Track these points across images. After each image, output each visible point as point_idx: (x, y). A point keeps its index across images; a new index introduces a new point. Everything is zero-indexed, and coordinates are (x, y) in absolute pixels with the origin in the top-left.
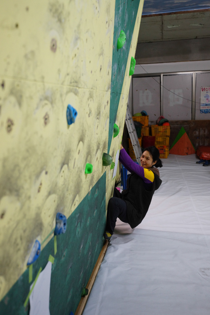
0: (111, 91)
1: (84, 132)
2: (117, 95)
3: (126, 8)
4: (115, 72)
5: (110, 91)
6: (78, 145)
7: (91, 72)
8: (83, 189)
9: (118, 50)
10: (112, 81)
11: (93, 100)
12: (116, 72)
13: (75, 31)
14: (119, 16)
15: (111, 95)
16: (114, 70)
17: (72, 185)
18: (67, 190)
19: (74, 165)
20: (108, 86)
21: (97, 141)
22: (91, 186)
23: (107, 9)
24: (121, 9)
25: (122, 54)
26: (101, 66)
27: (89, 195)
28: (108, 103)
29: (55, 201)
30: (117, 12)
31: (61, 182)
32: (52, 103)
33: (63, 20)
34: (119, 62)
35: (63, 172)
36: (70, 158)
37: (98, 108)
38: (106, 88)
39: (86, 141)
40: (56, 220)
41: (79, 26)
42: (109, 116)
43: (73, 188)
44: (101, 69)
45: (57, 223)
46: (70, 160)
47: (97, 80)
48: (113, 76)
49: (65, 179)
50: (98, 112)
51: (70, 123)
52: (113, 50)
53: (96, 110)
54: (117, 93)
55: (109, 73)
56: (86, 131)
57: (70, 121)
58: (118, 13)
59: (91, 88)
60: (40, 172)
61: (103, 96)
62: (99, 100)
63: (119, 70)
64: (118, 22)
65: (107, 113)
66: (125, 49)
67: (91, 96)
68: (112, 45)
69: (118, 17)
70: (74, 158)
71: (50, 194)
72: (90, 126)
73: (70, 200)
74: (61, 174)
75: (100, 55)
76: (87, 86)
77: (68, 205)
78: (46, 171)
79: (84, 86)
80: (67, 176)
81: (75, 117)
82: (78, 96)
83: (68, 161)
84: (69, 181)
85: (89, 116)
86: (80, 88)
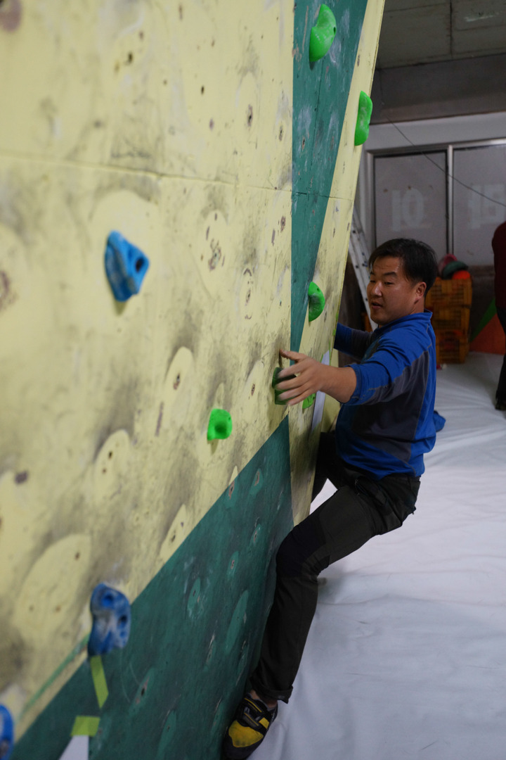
0: (294, 188)
1: (194, 316)
2: (315, 200)
4: (304, 133)
5: (289, 187)
6: (171, 360)
7: (211, 124)
8: (204, 485)
9: (312, 65)
10: (294, 159)
11: (226, 216)
12: (307, 133)
15: (293, 202)
16: (303, 124)
17: (154, 487)
19: (159, 426)
20: (283, 173)
21: (250, 339)
22: (236, 468)
25: (328, 80)
26: (251, 108)
27: (229, 495)
28: (283, 223)
29: (77, 556)
31: (99, 490)
34: (318, 102)
35: (110, 454)
36: (140, 406)
37: (245, 240)
38: (275, 179)
39: (205, 344)
40: (92, 609)
42: (290, 263)
44: (250, 117)
45: (95, 619)
46: (140, 412)
47: (236, 153)
48: (300, 143)
49: (120, 476)
50: (249, 253)
51: (121, 294)
52: (295, 61)
53: (241, 248)
54: (316, 194)
55: (281, 132)
57: (122, 289)
59: (213, 177)
63: (321, 128)
65: (281, 254)
66: (338, 66)
67: (215, 204)
68: (291, 45)
70: (157, 404)
72: (219, 297)
73: (151, 531)
74: (99, 466)
75: (244, 71)
76: (195, 171)
77: (143, 547)
78: (22, 469)
79: (183, 169)
80: (129, 464)
81: (136, 276)
82: (156, 203)
83: (132, 418)
84: (138, 477)
85: (212, 268)
86: (162, 175)
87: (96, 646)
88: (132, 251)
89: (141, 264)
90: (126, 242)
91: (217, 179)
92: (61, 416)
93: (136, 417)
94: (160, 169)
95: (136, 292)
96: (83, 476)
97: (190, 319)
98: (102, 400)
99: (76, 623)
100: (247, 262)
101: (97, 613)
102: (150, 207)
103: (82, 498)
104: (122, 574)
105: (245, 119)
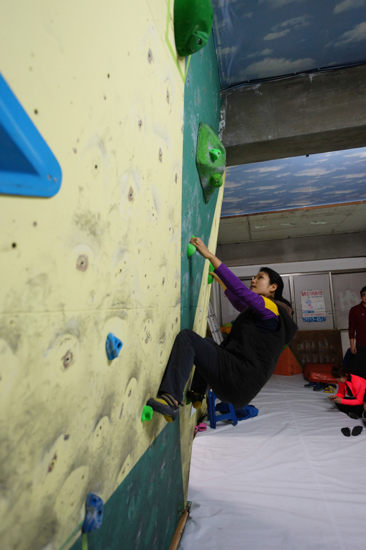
0: (181, 305)
1: (138, 364)
2: (191, 310)
3: (198, 211)
4: (185, 283)
5: (179, 305)
6: (128, 384)
7: (148, 287)
8: (138, 444)
10: (181, 294)
11: (153, 321)
12: (187, 283)
13: (119, 243)
14: (188, 221)
15: (181, 311)
16: (185, 280)
17: (117, 444)
18: (109, 454)
19: (121, 414)
20: (177, 300)
23: (170, 215)
24: (190, 213)
26: (164, 278)
27: (150, 450)
28: (177, 320)
29: (83, 477)
30: (185, 217)
31: (95, 445)
32: (78, 336)
33: (99, 232)
34: (191, 271)
35: (101, 427)
36: (114, 405)
37: (160, 329)
38: (173, 303)
39: (142, 376)
40: (86, 506)
41: (125, 237)
43: (119, 448)
44: (163, 282)
45: (87, 512)
46: (114, 408)
47: (157, 296)
48: (184, 287)
49: (103, 438)
50: (162, 334)
51: (111, 357)
52: (181, 258)
53: (159, 333)
54: (191, 306)
55: (176, 284)
56: (141, 362)
57: (112, 355)
58: (187, 218)
59: (148, 306)
60: (54, 440)
61: (169, 314)
62: (163, 320)
63: (192, 280)
64: (188, 228)
67: (149, 316)
68: (180, 252)
69: (186, 222)
70: (121, 404)
71: (73, 468)
72: (149, 355)
73: (114, 467)
74: (96, 433)
75: (161, 266)
76: (141, 305)
77: (110, 475)
78: (67, 434)
79: (137, 306)
80: (108, 432)
81: (117, 350)
82: (126, 320)
83: (110, 411)
84: (111, 439)
85: (146, 342)
86: (129, 309)
87: (86, 528)
88: (116, 340)
89: (120, 345)
90: (115, 337)
91: (150, 307)
92: (84, 410)
93: (112, 410)
94: (128, 307)
95: (117, 357)
96: (89, 437)
97: (137, 365)
98: (99, 402)
99: (79, 514)
100: (161, 338)
101: (88, 508)
102: (124, 322)
103: (88, 448)
104: (100, 489)
105: (162, 282)
